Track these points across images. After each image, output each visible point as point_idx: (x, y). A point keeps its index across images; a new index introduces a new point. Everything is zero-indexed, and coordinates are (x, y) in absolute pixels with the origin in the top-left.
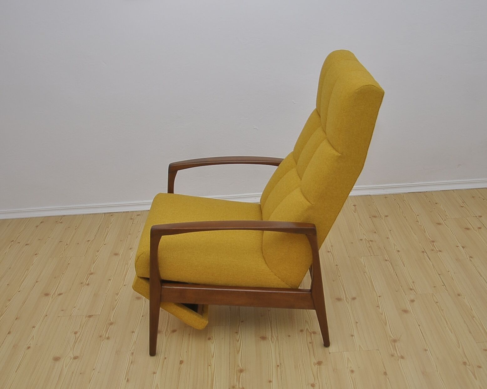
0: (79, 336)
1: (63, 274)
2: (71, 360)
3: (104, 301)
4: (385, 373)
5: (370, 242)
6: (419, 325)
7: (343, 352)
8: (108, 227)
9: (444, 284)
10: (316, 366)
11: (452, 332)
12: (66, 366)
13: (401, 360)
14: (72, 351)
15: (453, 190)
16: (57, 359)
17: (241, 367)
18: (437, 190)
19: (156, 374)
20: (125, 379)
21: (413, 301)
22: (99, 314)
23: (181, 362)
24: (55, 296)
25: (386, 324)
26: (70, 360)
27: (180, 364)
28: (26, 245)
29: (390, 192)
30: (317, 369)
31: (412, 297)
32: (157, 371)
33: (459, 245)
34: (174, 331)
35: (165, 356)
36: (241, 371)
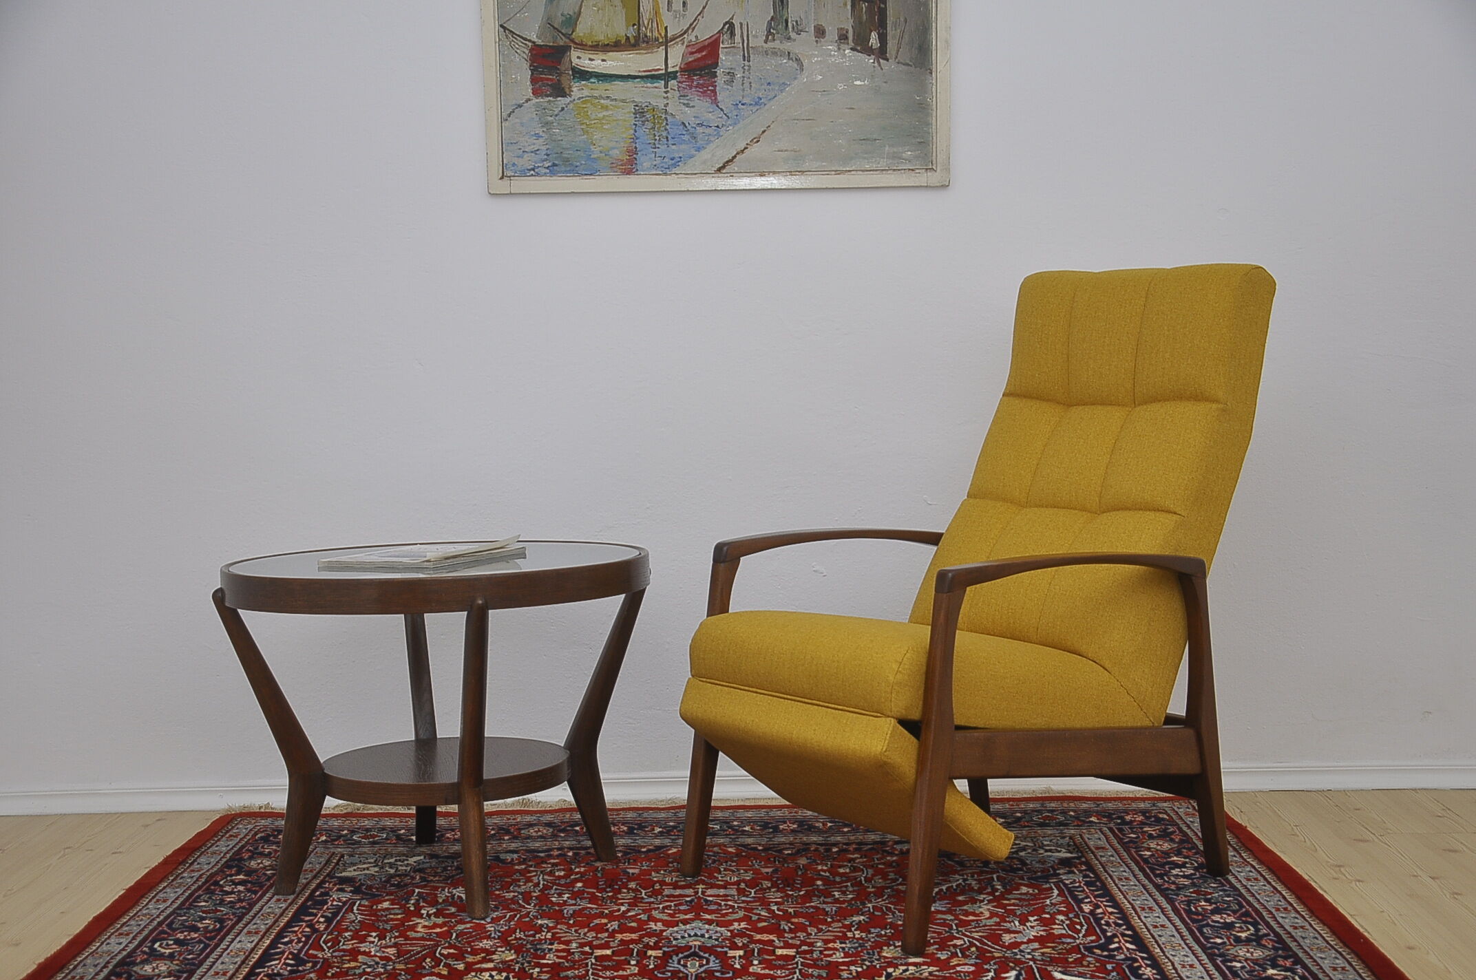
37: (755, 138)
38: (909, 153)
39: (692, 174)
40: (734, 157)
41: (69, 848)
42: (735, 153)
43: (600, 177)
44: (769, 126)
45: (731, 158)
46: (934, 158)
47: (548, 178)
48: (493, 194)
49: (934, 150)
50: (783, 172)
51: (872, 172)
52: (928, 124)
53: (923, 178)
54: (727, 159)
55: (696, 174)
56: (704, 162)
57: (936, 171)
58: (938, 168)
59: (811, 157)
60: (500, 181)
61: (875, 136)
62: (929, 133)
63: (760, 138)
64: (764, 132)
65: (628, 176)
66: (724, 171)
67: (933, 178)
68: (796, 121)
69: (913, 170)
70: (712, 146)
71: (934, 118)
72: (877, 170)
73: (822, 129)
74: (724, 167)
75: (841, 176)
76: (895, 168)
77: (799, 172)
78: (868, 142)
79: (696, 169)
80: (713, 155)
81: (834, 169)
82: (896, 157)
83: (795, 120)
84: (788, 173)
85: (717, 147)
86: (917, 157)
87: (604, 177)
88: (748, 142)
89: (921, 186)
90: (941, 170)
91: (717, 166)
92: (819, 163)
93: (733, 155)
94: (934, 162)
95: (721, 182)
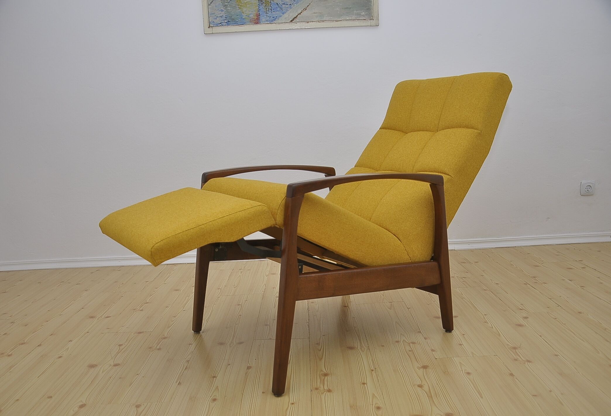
0: (124, 348)
1: (114, 303)
2: (110, 367)
3: (159, 321)
4: (512, 375)
5: (463, 278)
6: (541, 336)
7: (453, 357)
8: (170, 272)
9: (559, 305)
10: (422, 370)
11: (584, 341)
12: (102, 372)
13: (528, 363)
14: (113, 360)
15: (544, 245)
16: (92, 366)
17: (325, 371)
18: (526, 245)
19: (216, 378)
20: (176, 382)
21: (526, 318)
22: (152, 331)
23: (249, 368)
24: (102, 318)
25: (499, 335)
27: (247, 369)
28: (77, 284)
29: (477, 247)
30: (423, 372)
31: (525, 315)
32: (218, 374)
33: (564, 279)
34: (241, 343)
35: (229, 363)
36: (326, 375)
37: (304, 9)
38: (364, 13)
39: (281, 23)
43: (246, 26)
44: (310, 4)
45: (296, 16)
46: (373, 14)
47: (226, 27)
48: (206, 34)
49: (373, 11)
50: (316, 21)
51: (349, 21)
52: (370, 2)
53: (369, 23)
54: (294, 17)
55: (282, 23)
56: (286, 18)
57: (374, 20)
58: (375, 20)
59: (326, 15)
60: (208, 29)
61: (350, 7)
62: (371, 5)
63: (306, 8)
64: (308, 6)
65: (257, 25)
66: (293, 21)
67: (373, 22)
68: (320, 2)
69: (365, 20)
70: (288, 12)
72: (351, 20)
73: (330, 4)
74: (293, 20)
75: (338, 22)
76: (358, 19)
77: (322, 21)
78: (348, 9)
79: (282, 21)
80: (289, 16)
81: (335, 19)
82: (359, 15)
84: (318, 22)
85: (290, 12)
86: (366, 14)
87: (247, 25)
88: (302, 10)
89: (368, 26)
90: (376, 19)
91: (291, 20)
92: (329, 18)
93: (297, 15)
94: (373, 16)
95: (293, 26)
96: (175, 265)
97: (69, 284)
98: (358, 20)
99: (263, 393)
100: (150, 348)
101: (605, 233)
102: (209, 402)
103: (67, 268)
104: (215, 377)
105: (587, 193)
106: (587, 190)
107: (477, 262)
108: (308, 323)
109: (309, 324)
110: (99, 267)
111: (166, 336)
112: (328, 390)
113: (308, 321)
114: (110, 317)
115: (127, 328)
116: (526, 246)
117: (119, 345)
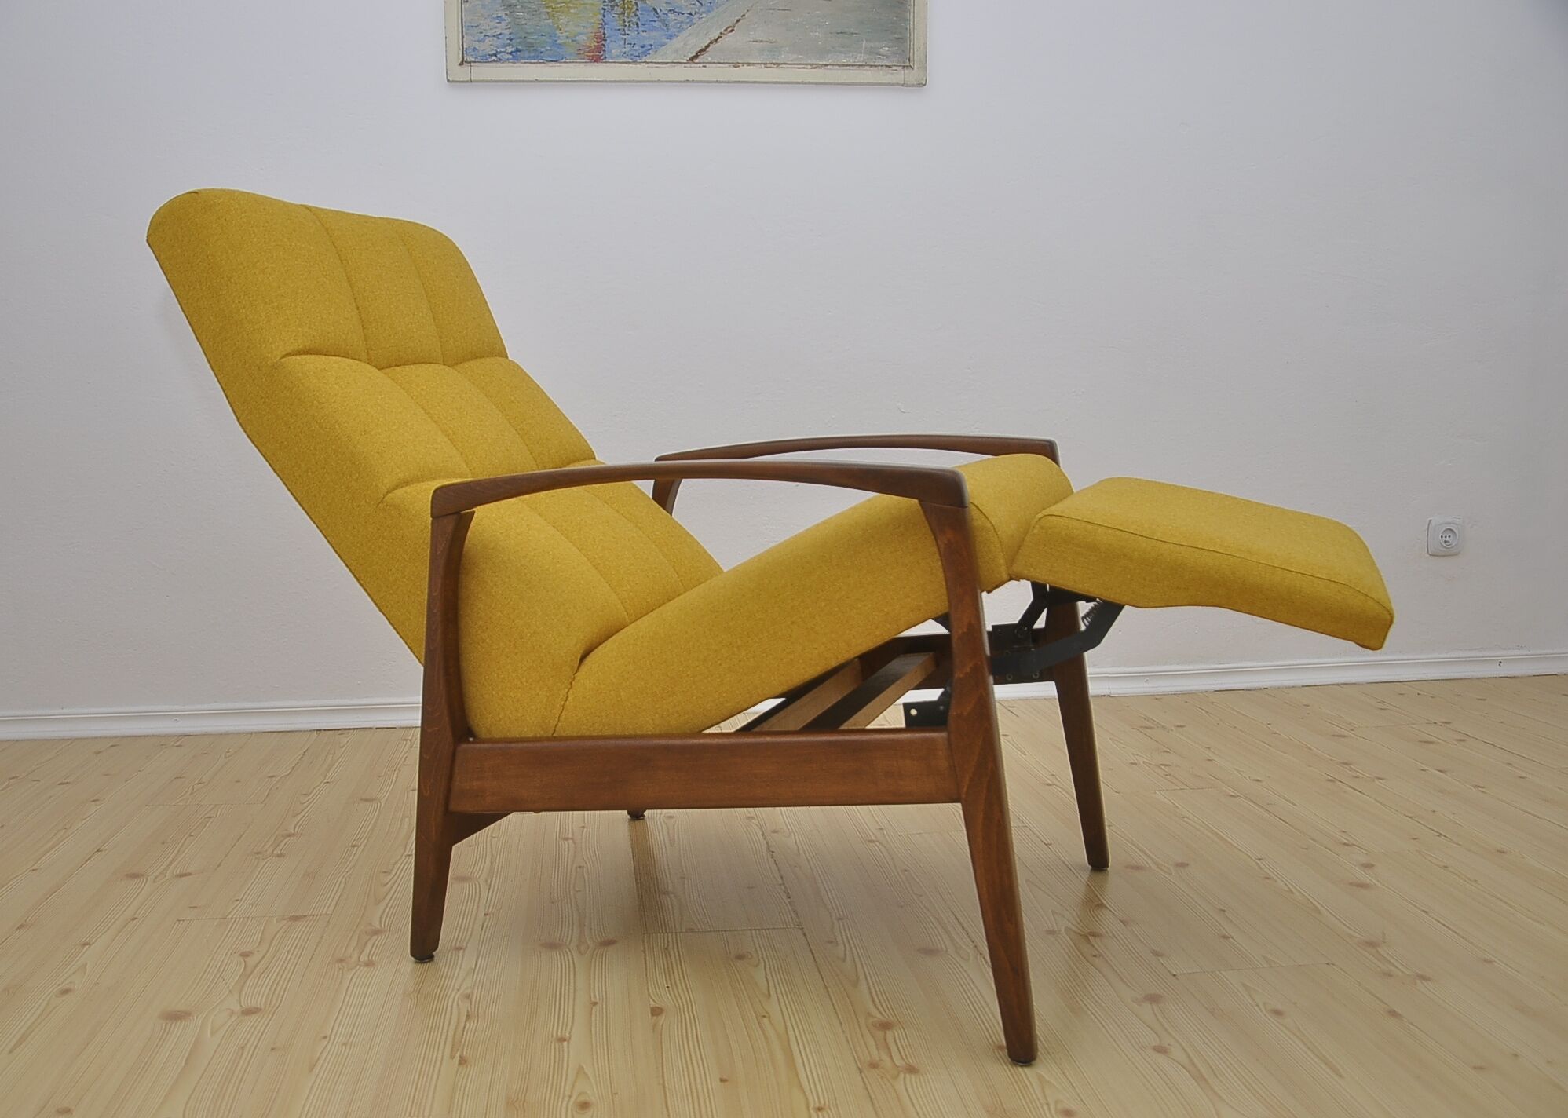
0: (260, 962)
1: (190, 835)
2: (233, 1018)
3: (341, 887)
7: (1218, 971)
8: (332, 753)
10: (1146, 1004)
12: (213, 1034)
14: (237, 998)
16: (175, 1016)
17: (879, 1015)
18: (1292, 683)
19: (568, 1042)
20: (452, 1057)
21: (1368, 866)
22: (329, 913)
23: (656, 1012)
24: (167, 878)
25: (1318, 911)
26: (231, 1016)
27: (653, 1015)
28: (60, 784)
29: (1168, 689)
30: (1153, 1010)
31: (1363, 860)
32: (570, 1033)
33: (1425, 767)
34: (609, 943)
35: (593, 1000)
36: (885, 1026)
37: (729, 27)
38: (887, 49)
39: (662, 63)
40: (708, 46)
41: (13, 778)
42: (708, 42)
43: (566, 64)
44: (744, 15)
45: (704, 47)
46: (911, 54)
47: (511, 64)
48: (453, 81)
49: (912, 46)
50: (758, 64)
51: (848, 68)
52: (906, 20)
53: (900, 76)
54: (700, 49)
55: (667, 63)
56: (676, 51)
57: (913, 69)
58: (916, 66)
59: (787, 49)
60: (459, 67)
61: (852, 30)
62: (907, 29)
63: (734, 27)
64: (738, 21)
65: (596, 64)
66: (697, 61)
67: (910, 76)
68: (771, 11)
69: (890, 67)
70: (685, 34)
71: (912, 14)
72: (853, 65)
73: (799, 19)
74: (696, 56)
75: (818, 70)
76: (872, 64)
77: (774, 64)
78: (846, 35)
79: (666, 59)
80: (685, 44)
81: (810, 62)
82: (874, 52)
83: (770, 9)
84: (763, 66)
85: (690, 35)
86: (894, 53)
87: (570, 65)
88: (722, 31)
89: (898, 84)
90: (918, 68)
91: (690, 55)
92: (795, 56)
93: (706, 44)
94: (912, 59)
95: (694, 72)
96: (340, 732)
97: (35, 782)
98: (871, 66)
99: (722, 1080)
100: (341, 961)
101: (1486, 653)
102: (569, 1111)
103: (17, 741)
104: (565, 1040)
105: (1444, 549)
106: (1445, 542)
107: (1181, 726)
108: (783, 887)
109: (785, 887)
110: (116, 737)
111: (378, 927)
112: (907, 1069)
113: (780, 881)
114: (190, 874)
115: (252, 904)
116: (1293, 687)
117: (241, 955)
